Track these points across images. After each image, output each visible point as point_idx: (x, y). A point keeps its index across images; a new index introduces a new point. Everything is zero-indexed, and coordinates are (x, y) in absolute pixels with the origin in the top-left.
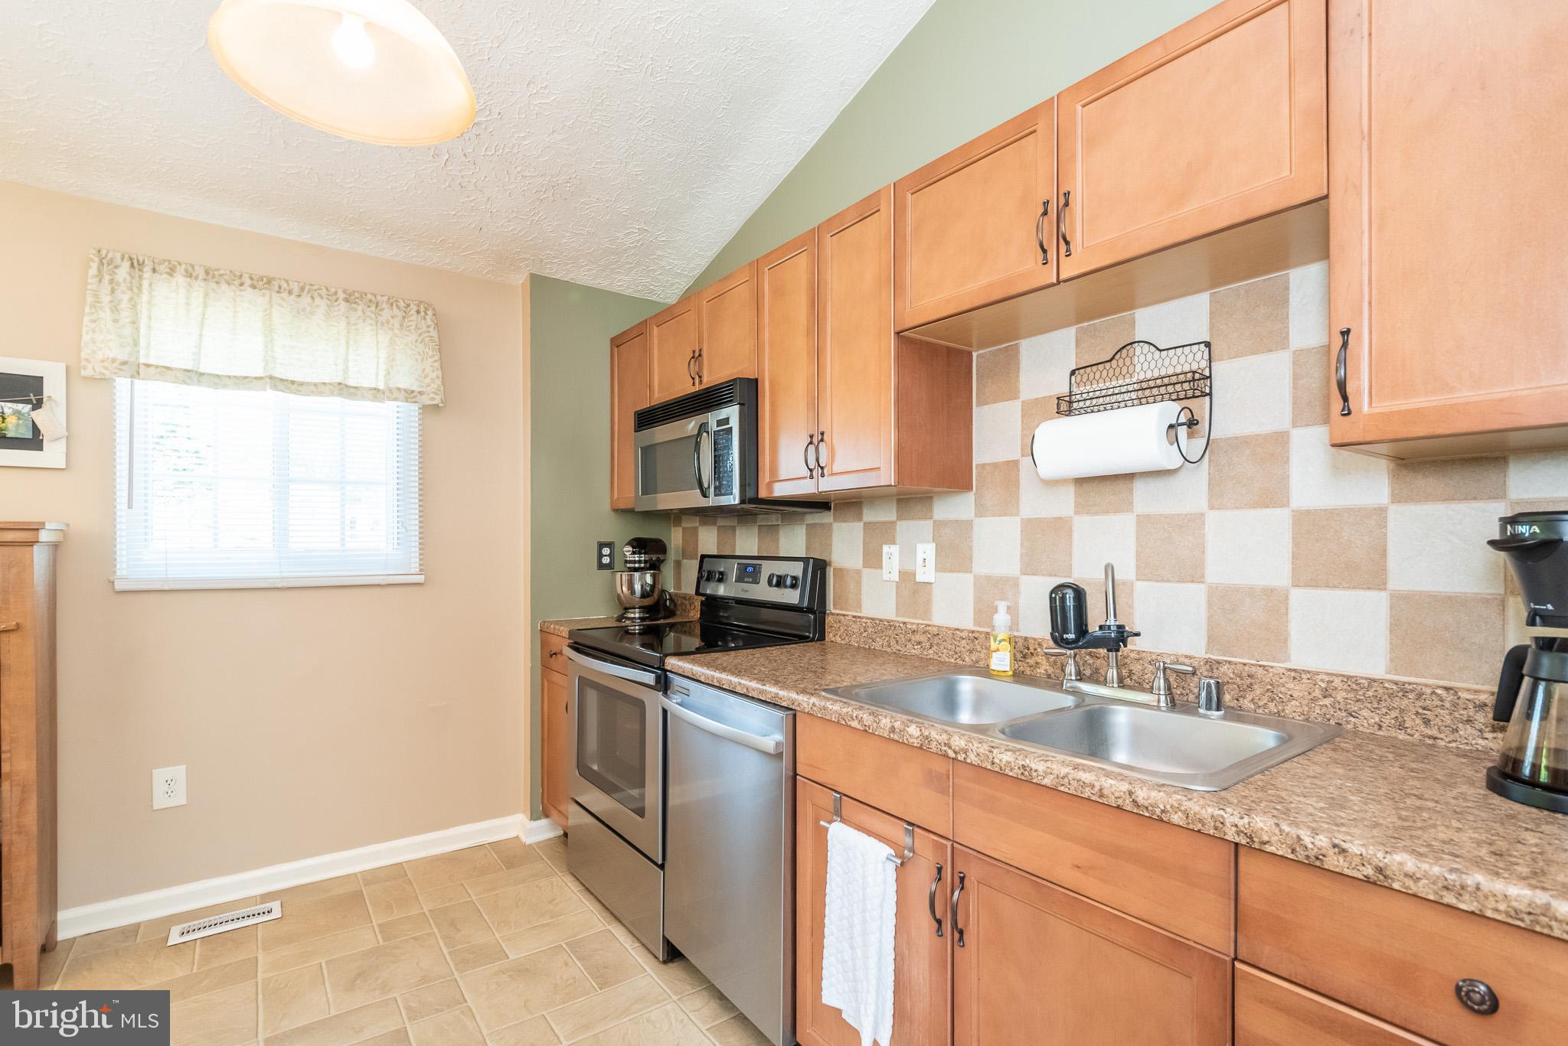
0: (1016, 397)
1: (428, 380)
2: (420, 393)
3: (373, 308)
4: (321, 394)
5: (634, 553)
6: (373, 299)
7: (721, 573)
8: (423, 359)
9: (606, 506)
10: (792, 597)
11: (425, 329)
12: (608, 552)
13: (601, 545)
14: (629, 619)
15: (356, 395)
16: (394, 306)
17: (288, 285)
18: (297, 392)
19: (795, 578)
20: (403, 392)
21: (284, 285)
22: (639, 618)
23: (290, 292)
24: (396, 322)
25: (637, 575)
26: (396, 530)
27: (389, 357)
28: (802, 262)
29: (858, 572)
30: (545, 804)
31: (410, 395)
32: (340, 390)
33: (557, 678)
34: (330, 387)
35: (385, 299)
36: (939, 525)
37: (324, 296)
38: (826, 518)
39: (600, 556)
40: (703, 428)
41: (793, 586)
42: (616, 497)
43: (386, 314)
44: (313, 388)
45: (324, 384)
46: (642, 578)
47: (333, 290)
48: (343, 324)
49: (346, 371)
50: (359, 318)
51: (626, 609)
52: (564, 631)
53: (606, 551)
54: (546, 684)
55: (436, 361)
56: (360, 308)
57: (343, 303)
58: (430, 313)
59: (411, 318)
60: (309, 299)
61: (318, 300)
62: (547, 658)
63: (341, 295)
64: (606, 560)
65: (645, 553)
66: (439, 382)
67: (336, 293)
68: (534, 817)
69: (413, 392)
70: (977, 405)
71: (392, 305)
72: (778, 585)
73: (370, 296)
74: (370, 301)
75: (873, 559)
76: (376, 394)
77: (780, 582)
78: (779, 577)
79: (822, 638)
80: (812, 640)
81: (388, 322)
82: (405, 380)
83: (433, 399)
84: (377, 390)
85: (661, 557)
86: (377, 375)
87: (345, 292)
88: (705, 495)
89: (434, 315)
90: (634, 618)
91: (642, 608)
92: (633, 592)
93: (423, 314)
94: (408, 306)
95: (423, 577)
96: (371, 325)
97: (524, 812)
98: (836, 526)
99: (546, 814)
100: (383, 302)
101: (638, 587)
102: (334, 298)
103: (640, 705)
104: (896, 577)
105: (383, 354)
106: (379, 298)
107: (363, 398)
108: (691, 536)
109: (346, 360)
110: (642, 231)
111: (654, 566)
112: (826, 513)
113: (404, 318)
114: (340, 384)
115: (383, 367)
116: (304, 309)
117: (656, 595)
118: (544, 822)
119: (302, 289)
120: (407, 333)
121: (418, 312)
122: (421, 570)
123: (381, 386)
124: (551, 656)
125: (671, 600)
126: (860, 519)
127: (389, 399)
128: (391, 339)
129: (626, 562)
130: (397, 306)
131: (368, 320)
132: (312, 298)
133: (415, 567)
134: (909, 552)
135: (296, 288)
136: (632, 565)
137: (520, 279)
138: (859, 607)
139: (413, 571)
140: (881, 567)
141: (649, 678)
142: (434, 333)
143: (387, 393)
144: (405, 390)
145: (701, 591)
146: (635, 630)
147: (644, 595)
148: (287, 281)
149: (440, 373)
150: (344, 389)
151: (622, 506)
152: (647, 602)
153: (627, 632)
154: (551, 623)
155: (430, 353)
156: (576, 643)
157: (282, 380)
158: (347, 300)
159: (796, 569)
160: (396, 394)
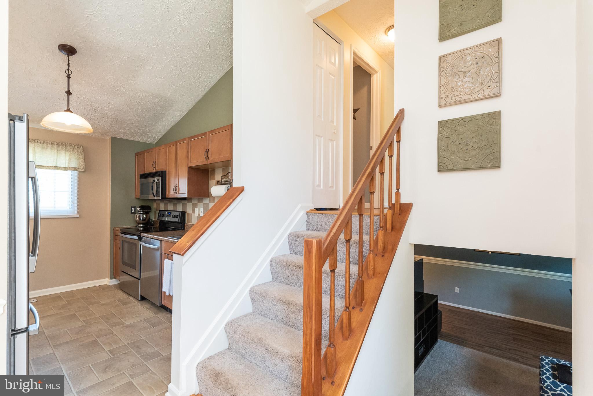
0: (215, 180)
1: (81, 165)
2: (78, 168)
3: (65, 146)
4: (49, 169)
5: (140, 209)
6: (65, 144)
7: (163, 214)
8: (79, 160)
9: (134, 197)
10: (177, 220)
11: (80, 152)
12: (134, 209)
13: (132, 207)
14: (139, 226)
15: (59, 169)
16: (71, 146)
17: (40, 141)
18: (42, 168)
19: (177, 216)
20: (73, 168)
21: (39, 141)
22: (142, 226)
23: (40, 143)
24: (71, 150)
25: (141, 215)
26: (70, 204)
27: (69, 159)
28: (174, 147)
29: (191, 214)
30: (114, 275)
31: (75, 169)
32: (55, 168)
33: (118, 242)
34: (52, 167)
35: (68, 144)
36: (204, 204)
37: (50, 144)
38: (185, 202)
39: (132, 210)
40: (154, 181)
41: (177, 217)
42: (136, 195)
43: (68, 148)
44: (47, 167)
45: (50, 166)
46: (143, 216)
47: (53, 142)
48: (56, 151)
49: (57, 163)
50: (61, 149)
51: (138, 224)
52: (119, 229)
53: (133, 209)
54: (115, 243)
55: (83, 160)
56: (61, 147)
57: (56, 145)
58: (81, 147)
59: (76, 149)
60: (46, 145)
61: (48, 145)
62: (115, 237)
63: (55, 143)
64: (133, 211)
65: (144, 210)
66: (84, 165)
67: (54, 143)
68: (111, 278)
69: (76, 168)
70: (210, 180)
71: (70, 146)
72: (174, 217)
73: (64, 143)
74: (64, 145)
75: (194, 212)
76: (65, 169)
77: (174, 216)
78: (174, 215)
79: (184, 229)
80: (181, 230)
81: (69, 150)
82: (74, 165)
83: (82, 170)
84: (66, 167)
85: (149, 210)
86: (66, 164)
87: (56, 143)
88: (154, 196)
89: (83, 148)
90: (141, 226)
91: (143, 224)
92: (140, 219)
93: (79, 148)
94: (75, 146)
95: (78, 216)
96: (64, 151)
97: (108, 278)
98: (187, 204)
99: (115, 278)
100: (68, 145)
101: (141, 218)
102: (53, 144)
103: (135, 244)
104: (197, 215)
105: (67, 158)
106: (66, 144)
107: (61, 170)
108: (158, 205)
109: (57, 160)
110: (142, 129)
111: (147, 213)
112: (186, 201)
113: (74, 149)
114: (55, 166)
115: (67, 161)
116: (44, 147)
117: (147, 220)
118: (114, 280)
119: (44, 142)
120: (74, 153)
121: (78, 147)
122: (78, 214)
123: (67, 166)
124: (116, 236)
125: (153, 222)
126: (192, 202)
127: (69, 170)
128: (70, 154)
129: (138, 212)
130: (72, 146)
131: (63, 149)
132: (47, 144)
133: (76, 213)
134: (199, 210)
135: (42, 142)
136: (140, 213)
137: (108, 138)
138: (191, 222)
139: (75, 214)
140: (195, 213)
141: (137, 238)
142: (83, 153)
143: (69, 168)
144: (74, 168)
145: (159, 219)
146: (141, 229)
147: (143, 220)
148: (40, 140)
149: (84, 163)
150: (56, 168)
151: (138, 197)
152: (144, 222)
153: (138, 230)
154: (116, 228)
155: (81, 158)
156: (122, 232)
157: (38, 165)
158: (57, 145)
159: (178, 214)
160: (71, 169)
